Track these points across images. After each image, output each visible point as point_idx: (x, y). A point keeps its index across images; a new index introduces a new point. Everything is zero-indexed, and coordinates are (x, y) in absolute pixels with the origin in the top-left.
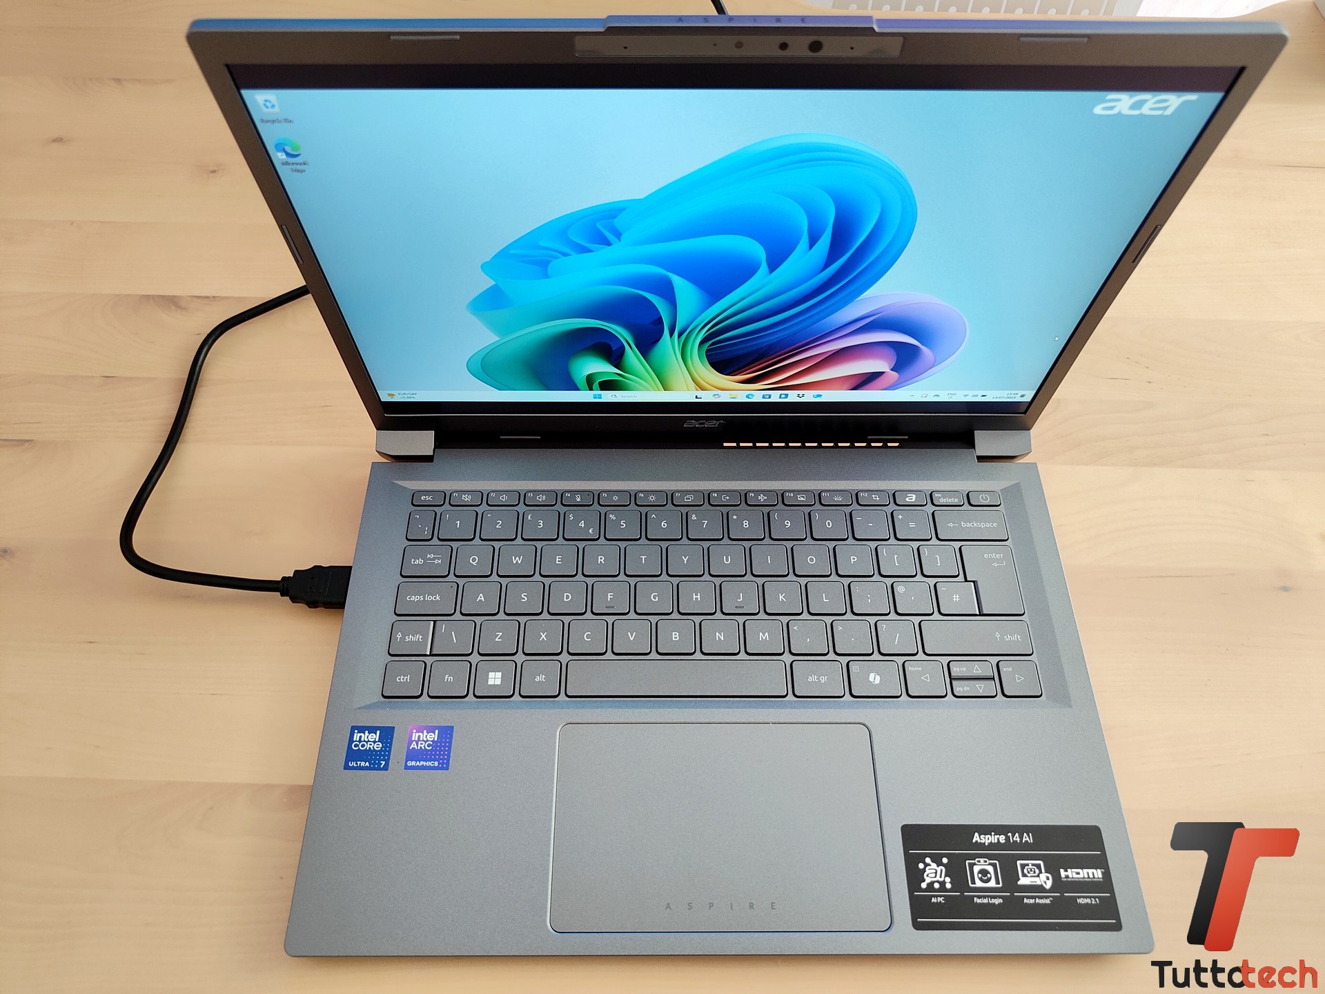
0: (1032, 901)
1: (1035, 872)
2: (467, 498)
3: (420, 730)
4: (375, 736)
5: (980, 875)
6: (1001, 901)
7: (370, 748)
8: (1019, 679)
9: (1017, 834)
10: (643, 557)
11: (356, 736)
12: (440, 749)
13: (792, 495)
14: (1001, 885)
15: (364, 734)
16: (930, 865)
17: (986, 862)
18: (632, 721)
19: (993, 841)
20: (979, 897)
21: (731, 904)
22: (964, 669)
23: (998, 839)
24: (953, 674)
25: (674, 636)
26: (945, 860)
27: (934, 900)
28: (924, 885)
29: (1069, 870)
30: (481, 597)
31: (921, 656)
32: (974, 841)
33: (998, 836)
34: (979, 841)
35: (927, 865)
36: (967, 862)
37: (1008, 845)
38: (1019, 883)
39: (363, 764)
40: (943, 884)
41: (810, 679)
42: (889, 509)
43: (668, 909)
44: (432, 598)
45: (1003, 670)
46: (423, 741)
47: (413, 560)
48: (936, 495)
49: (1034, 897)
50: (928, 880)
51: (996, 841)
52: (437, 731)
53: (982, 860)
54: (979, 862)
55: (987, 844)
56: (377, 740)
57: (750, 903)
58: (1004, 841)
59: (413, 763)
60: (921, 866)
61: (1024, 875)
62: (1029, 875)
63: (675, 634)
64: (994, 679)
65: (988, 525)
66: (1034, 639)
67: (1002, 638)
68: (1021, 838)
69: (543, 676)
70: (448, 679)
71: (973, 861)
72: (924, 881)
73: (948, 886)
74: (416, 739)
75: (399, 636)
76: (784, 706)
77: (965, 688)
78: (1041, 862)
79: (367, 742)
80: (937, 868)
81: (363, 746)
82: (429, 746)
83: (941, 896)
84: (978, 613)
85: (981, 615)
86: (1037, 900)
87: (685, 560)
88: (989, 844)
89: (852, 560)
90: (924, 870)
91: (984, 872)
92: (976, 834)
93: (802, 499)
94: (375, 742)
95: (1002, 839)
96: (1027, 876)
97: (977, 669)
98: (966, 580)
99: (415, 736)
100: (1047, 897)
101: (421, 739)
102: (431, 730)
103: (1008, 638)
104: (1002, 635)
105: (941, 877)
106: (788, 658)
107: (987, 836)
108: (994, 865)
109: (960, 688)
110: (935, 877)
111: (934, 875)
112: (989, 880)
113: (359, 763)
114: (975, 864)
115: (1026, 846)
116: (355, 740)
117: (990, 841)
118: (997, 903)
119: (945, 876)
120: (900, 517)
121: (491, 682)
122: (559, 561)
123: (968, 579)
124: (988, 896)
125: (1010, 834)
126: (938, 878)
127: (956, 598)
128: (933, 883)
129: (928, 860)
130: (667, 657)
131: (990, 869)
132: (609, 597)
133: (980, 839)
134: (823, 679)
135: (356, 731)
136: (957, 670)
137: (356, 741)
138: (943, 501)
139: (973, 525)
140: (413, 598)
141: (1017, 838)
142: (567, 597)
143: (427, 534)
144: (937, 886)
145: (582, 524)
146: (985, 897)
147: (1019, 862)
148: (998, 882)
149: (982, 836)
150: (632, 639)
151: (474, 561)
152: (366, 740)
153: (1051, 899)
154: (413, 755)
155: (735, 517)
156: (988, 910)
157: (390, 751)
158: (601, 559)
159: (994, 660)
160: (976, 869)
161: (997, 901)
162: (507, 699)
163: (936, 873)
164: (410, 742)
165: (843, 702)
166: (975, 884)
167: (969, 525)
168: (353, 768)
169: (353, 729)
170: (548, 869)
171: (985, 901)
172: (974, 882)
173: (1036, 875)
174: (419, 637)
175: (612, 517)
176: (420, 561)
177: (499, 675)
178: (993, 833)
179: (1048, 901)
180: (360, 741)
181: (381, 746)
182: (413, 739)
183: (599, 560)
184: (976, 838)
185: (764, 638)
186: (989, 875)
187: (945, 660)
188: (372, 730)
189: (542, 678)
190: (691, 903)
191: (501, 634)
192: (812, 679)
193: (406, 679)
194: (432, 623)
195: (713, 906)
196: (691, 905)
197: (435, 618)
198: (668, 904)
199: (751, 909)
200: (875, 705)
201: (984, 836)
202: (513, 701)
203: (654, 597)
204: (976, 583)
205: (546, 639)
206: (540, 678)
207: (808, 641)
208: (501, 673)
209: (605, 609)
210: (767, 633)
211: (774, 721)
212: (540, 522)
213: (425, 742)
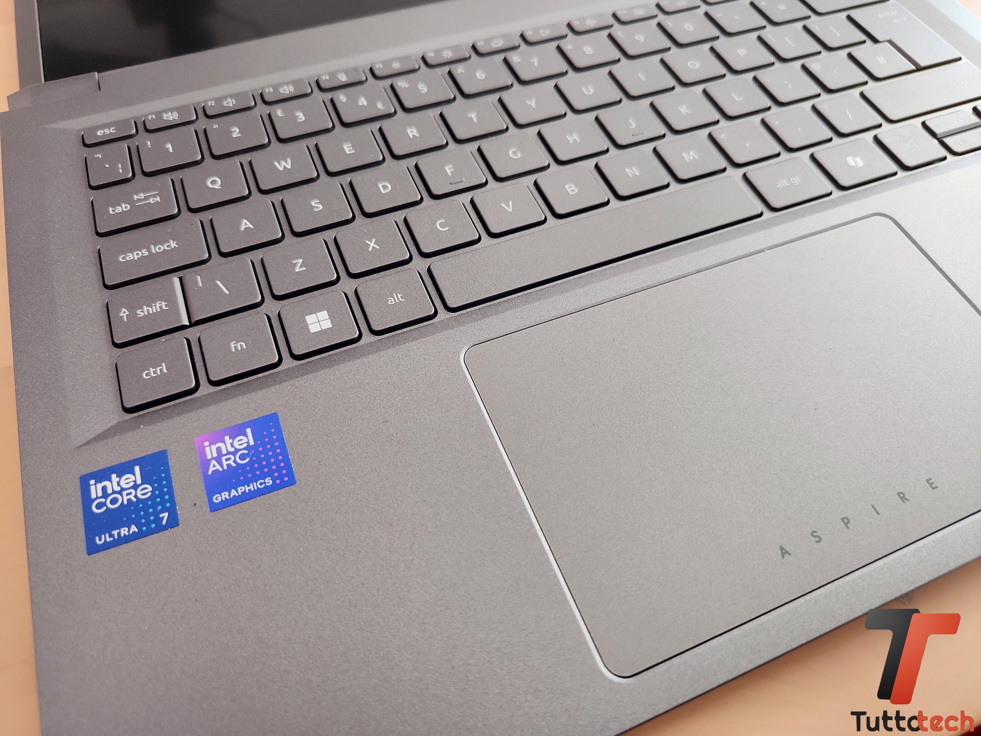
2: (171, 117)
3: (217, 438)
4: (134, 477)
7: (129, 500)
10: (472, 115)
11: (95, 490)
13: (625, 12)
15: (110, 480)
18: (570, 310)
21: (873, 507)
22: (944, 125)
24: (936, 133)
25: (569, 190)
31: (887, 125)
39: (124, 531)
41: (779, 185)
43: (787, 556)
44: (165, 247)
46: (228, 453)
47: (111, 209)
52: (249, 431)
56: (139, 482)
57: (898, 494)
59: (225, 495)
63: (570, 187)
69: (399, 295)
70: (236, 347)
74: (215, 455)
75: (124, 313)
76: (768, 225)
77: (962, 143)
79: (120, 493)
81: (114, 501)
82: (242, 457)
84: (914, 68)
85: (919, 69)
89: (741, 54)
93: (639, 13)
94: (135, 487)
97: (958, 121)
98: (877, 42)
99: (211, 451)
101: (224, 452)
102: (236, 431)
106: (735, 172)
109: (956, 144)
113: (115, 532)
116: (93, 496)
120: (763, 3)
121: (314, 329)
122: (350, 151)
123: (879, 40)
127: (881, 60)
130: (574, 218)
132: (449, 171)
134: (795, 180)
135: (92, 482)
136: (937, 128)
137: (97, 498)
140: (130, 256)
142: (385, 188)
143: (122, 170)
145: (363, 102)
151: (214, 183)
152: (117, 489)
154: (218, 482)
155: (569, 48)
157: (171, 492)
158: (412, 132)
159: (968, 107)
162: (353, 345)
164: (206, 463)
165: (834, 199)
168: (107, 546)
169: (84, 482)
174: (160, 305)
175: (402, 85)
176: (125, 207)
177: (324, 315)
180: (105, 495)
181: (150, 489)
182: (209, 457)
183: (411, 134)
185: (692, 158)
187: (917, 122)
188: (123, 469)
189: (398, 298)
190: (816, 532)
191: (301, 260)
192: (782, 183)
193: (161, 370)
194: (176, 281)
195: (849, 522)
196: (815, 534)
197: (180, 274)
198: (782, 548)
199: (904, 502)
200: (876, 190)
202: (365, 345)
203: (513, 154)
204: (890, 41)
205: (378, 248)
206: (394, 299)
207: (748, 146)
208: (326, 311)
209: (450, 186)
210: (691, 152)
211: (768, 246)
212: (299, 115)
213: (234, 454)
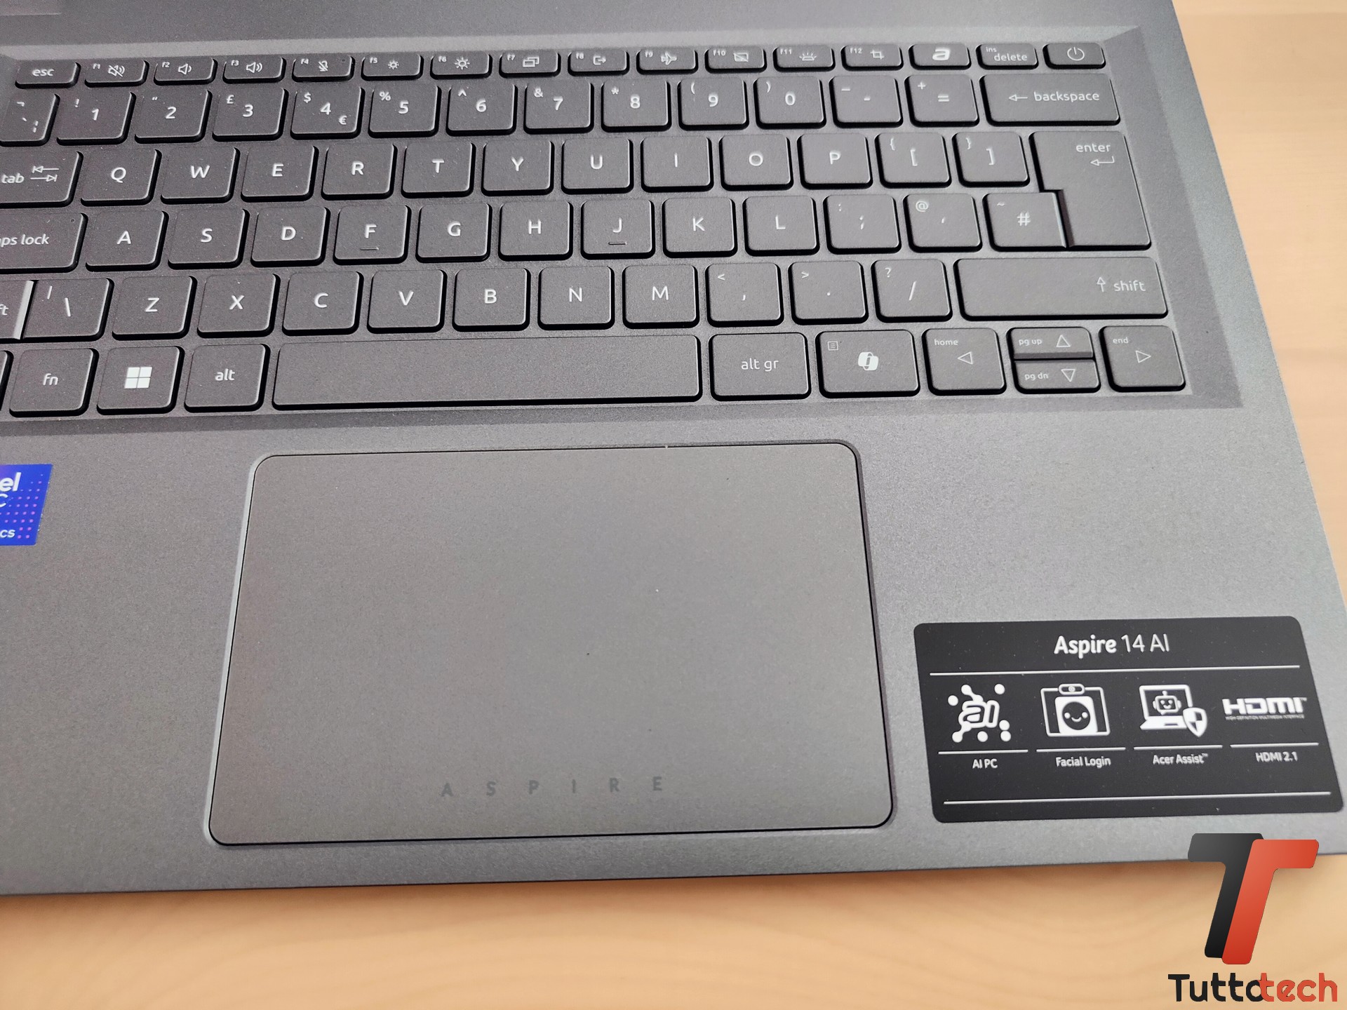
0: (1168, 760)
1: (1173, 707)
2: (117, 72)
5: (1067, 715)
6: (1108, 761)
8: (1141, 357)
9: (1139, 637)
10: (438, 162)
12: (22, 507)
13: (724, 52)
14: (1107, 733)
16: (970, 699)
17: (1078, 689)
19: (1093, 651)
20: (1065, 756)
21: (574, 782)
22: (1039, 342)
23: (1103, 646)
24: (1018, 350)
25: (487, 296)
26: (1000, 689)
27: (977, 764)
28: (957, 737)
29: (1240, 701)
30: (125, 237)
31: (957, 319)
32: (1056, 652)
33: (1103, 641)
34: (1066, 652)
35: (963, 698)
36: (1043, 690)
37: (1122, 657)
38: (1144, 727)
40: (994, 733)
41: (745, 366)
42: (901, 75)
43: (447, 796)
44: (33, 241)
45: (1114, 341)
47: (5, 177)
48: (986, 52)
49: (1173, 754)
50: (966, 727)
51: (1099, 650)
52: (17, 475)
53: (1072, 687)
54: (1066, 689)
55: (1081, 656)
57: (611, 780)
58: (1114, 651)
60: (953, 701)
61: (1154, 713)
62: (1162, 712)
63: (490, 293)
64: (1094, 359)
65: (1082, 97)
66: (1169, 288)
67: (1110, 286)
68: (1147, 642)
69: (231, 372)
70: (48, 381)
71: (1055, 690)
72: (959, 728)
73: (1006, 737)
76: (693, 415)
77: (1041, 376)
78: (1186, 688)
80: (983, 704)
83: (990, 757)
84: (1063, 244)
85: (1071, 247)
86: (1179, 759)
87: (518, 165)
88: (1084, 655)
89: (832, 160)
90: (958, 709)
91: (1075, 709)
92: (1061, 639)
93: (742, 59)
95: (1111, 646)
96: (1159, 714)
97: (1063, 342)
98: (1042, 188)
100: (1197, 753)
102: (6, 472)
103: (1120, 286)
104: (1110, 282)
105: (991, 720)
106: (704, 331)
107: (1081, 643)
108: (1095, 696)
109: (1031, 375)
110: (981, 720)
111: (977, 718)
112: (1085, 723)
114: (1058, 694)
115: (1157, 658)
117: (1086, 651)
118: (1100, 766)
119: (999, 721)
120: (922, 86)
121: (130, 384)
122: (277, 172)
123: (1047, 187)
124: (1084, 754)
125: (1125, 637)
126: (986, 723)
127: (1024, 219)
128: (975, 732)
129: (966, 690)
130: (473, 335)
131: (1088, 702)
132: (368, 231)
133: (1069, 648)
134: (770, 366)
136: (1024, 344)
138: (1000, 59)
139: (1055, 97)
141: (1139, 644)
142: (288, 233)
143: (37, 129)
144: (983, 737)
145: (327, 109)
146: (1076, 755)
147: (1143, 689)
148: (1101, 727)
149: (1072, 643)
150: (405, 303)
151: (118, 175)
153: (1206, 755)
155: (615, 91)
156: (1084, 780)
158: (357, 167)
159: (1094, 326)
160: (1060, 703)
161: (1100, 763)
162: (161, 415)
163: (982, 713)
165: (806, 405)
166: (1058, 732)
167: (1047, 97)
170: (214, 725)
171: (1078, 763)
172: (1055, 728)
173: (1175, 711)
174: (2, 309)
176: (18, 179)
177: (148, 371)
178: (1093, 637)
179: (1199, 760)
183: (354, 169)
184: (1061, 645)
185: (660, 296)
186: (1085, 715)
187: (1002, 328)
189: (228, 375)
190: (494, 784)
191: (157, 299)
192: (749, 365)
194: (30, 285)
195: (535, 788)
196: (491, 786)
197: (36, 277)
198: (447, 786)
199: (611, 791)
200: (868, 408)
201: (1075, 642)
202: (173, 419)
203: (453, 229)
204: (1060, 193)
205: (241, 308)
206: (225, 375)
207: (744, 299)
208: (151, 368)
209: (359, 252)
210: (666, 288)
211: (673, 442)
212: (248, 108)
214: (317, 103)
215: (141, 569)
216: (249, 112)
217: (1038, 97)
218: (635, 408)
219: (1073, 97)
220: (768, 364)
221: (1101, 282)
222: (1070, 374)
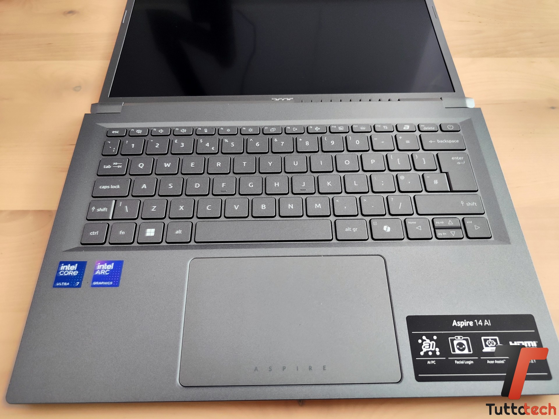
0: (492, 362)
1: (493, 344)
2: (139, 132)
3: (102, 263)
4: (75, 267)
5: (458, 347)
6: (472, 362)
7: (71, 274)
8: (477, 228)
9: (480, 321)
10: (245, 163)
11: (63, 268)
12: (115, 275)
13: (335, 127)
14: (472, 352)
15: (68, 266)
16: (425, 341)
17: (461, 338)
18: (236, 256)
19: (465, 325)
20: (458, 360)
21: (297, 367)
22: (443, 222)
23: (469, 324)
24: (436, 225)
25: (262, 207)
26: (435, 337)
27: (429, 362)
28: (422, 353)
29: (515, 342)
30: (144, 186)
31: (415, 215)
32: (453, 325)
33: (468, 322)
34: (456, 325)
35: (423, 341)
36: (449, 338)
37: (475, 327)
38: (484, 351)
39: (65, 284)
40: (434, 352)
41: (347, 230)
42: (393, 134)
43: (256, 371)
44: (115, 187)
45: (467, 222)
47: (105, 166)
48: (421, 126)
49: (494, 360)
50: (425, 350)
51: (467, 325)
52: (113, 264)
53: (459, 337)
54: (457, 338)
55: (461, 327)
56: (75, 269)
57: (310, 366)
58: (472, 325)
59: (97, 283)
60: (420, 341)
61: (487, 346)
62: (489, 346)
63: (263, 206)
64: (461, 228)
65: (453, 141)
66: (485, 205)
67: (465, 204)
68: (483, 322)
70: (121, 233)
71: (453, 338)
72: (422, 350)
73: (438, 353)
74: (100, 269)
75: (94, 208)
76: (331, 246)
77: (444, 234)
78: (497, 338)
79: (69, 271)
80: (430, 342)
81: (66, 273)
82: (107, 272)
83: (433, 360)
84: (449, 190)
85: (452, 191)
86: (496, 362)
87: (270, 164)
88: (463, 327)
89: (372, 162)
90: (422, 344)
91: (461, 345)
92: (455, 321)
93: (341, 129)
94: (74, 271)
95: (471, 324)
96: (488, 346)
97: (450, 223)
98: (441, 172)
99: (99, 267)
100: (502, 359)
101: (103, 268)
102: (109, 263)
103: (469, 204)
104: (465, 203)
105: (433, 348)
106: (332, 218)
107: (461, 322)
108: (467, 340)
109: (441, 234)
110: (429, 348)
111: (428, 347)
112: (464, 349)
113: (63, 283)
114: (454, 339)
115: (487, 328)
116: (61, 269)
117: (463, 325)
118: (470, 364)
119: (436, 348)
120: (400, 138)
121: (148, 234)
122: (193, 165)
123: (443, 171)
124: (464, 360)
125: (476, 321)
126: (431, 349)
127: (436, 182)
128: (427, 352)
129: (424, 338)
130: (258, 219)
131: (465, 342)
132: (223, 185)
133: (457, 324)
134: (355, 230)
135: (63, 265)
136: (438, 223)
137: (62, 270)
138: (425, 129)
139: (444, 141)
141: (480, 323)
142: (197, 186)
143: (114, 151)
144: (430, 353)
145: (208, 145)
146: (462, 360)
147: (483, 338)
148: (470, 351)
149: (458, 322)
151: (141, 166)
152: (69, 269)
153: (505, 360)
154: (97, 278)
155: (301, 140)
156: (464, 368)
157: (82, 276)
158: (219, 164)
159: (461, 217)
160: (455, 343)
161: (470, 363)
162: (158, 245)
163: (430, 345)
164: (96, 270)
165: (367, 243)
166: (455, 352)
167: (442, 142)
168: (59, 287)
169: (61, 264)
171: (462, 362)
172: (454, 351)
173: (494, 345)
174: (105, 209)
175: (226, 141)
176: (109, 167)
177: (153, 230)
178: (465, 320)
179: (503, 362)
181: (77, 273)
182: (98, 269)
183: (218, 165)
184: (455, 323)
185: (318, 207)
186: (464, 346)
187: (430, 218)
188: (72, 263)
189: (180, 232)
190: (271, 367)
191: (156, 207)
192: (348, 229)
193: (96, 233)
194: (114, 201)
195: (285, 369)
196: (271, 368)
197: (116, 199)
198: (256, 368)
199: (310, 370)
200: (388, 244)
201: (459, 322)
202: (162, 246)
203: (250, 185)
204: (447, 173)
205: (183, 210)
206: (179, 232)
207: (345, 208)
208: (155, 229)
209: (221, 192)
210: (320, 204)
211: (324, 254)
212: (182, 144)
213: (106, 270)
214: (205, 143)
215: (154, 295)
216: (182, 146)
217: (439, 142)
218: (311, 243)
219: (450, 142)
220: (354, 229)
221: (462, 203)
222: (453, 233)
